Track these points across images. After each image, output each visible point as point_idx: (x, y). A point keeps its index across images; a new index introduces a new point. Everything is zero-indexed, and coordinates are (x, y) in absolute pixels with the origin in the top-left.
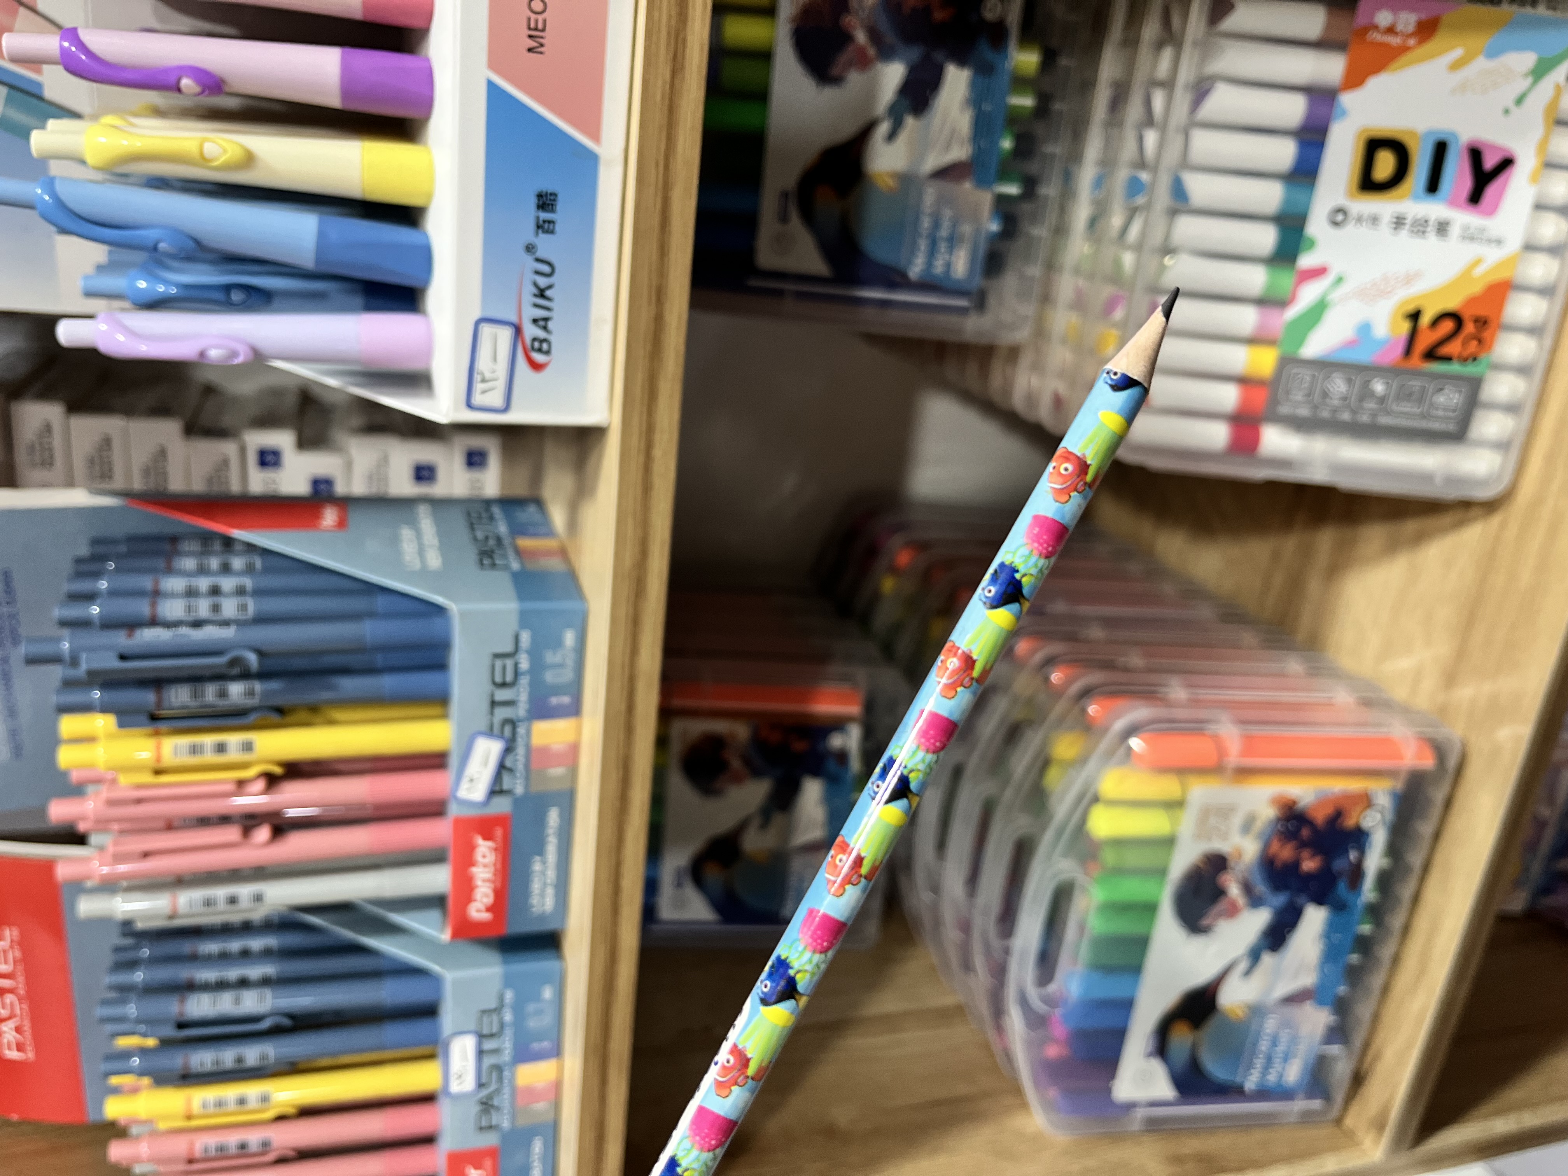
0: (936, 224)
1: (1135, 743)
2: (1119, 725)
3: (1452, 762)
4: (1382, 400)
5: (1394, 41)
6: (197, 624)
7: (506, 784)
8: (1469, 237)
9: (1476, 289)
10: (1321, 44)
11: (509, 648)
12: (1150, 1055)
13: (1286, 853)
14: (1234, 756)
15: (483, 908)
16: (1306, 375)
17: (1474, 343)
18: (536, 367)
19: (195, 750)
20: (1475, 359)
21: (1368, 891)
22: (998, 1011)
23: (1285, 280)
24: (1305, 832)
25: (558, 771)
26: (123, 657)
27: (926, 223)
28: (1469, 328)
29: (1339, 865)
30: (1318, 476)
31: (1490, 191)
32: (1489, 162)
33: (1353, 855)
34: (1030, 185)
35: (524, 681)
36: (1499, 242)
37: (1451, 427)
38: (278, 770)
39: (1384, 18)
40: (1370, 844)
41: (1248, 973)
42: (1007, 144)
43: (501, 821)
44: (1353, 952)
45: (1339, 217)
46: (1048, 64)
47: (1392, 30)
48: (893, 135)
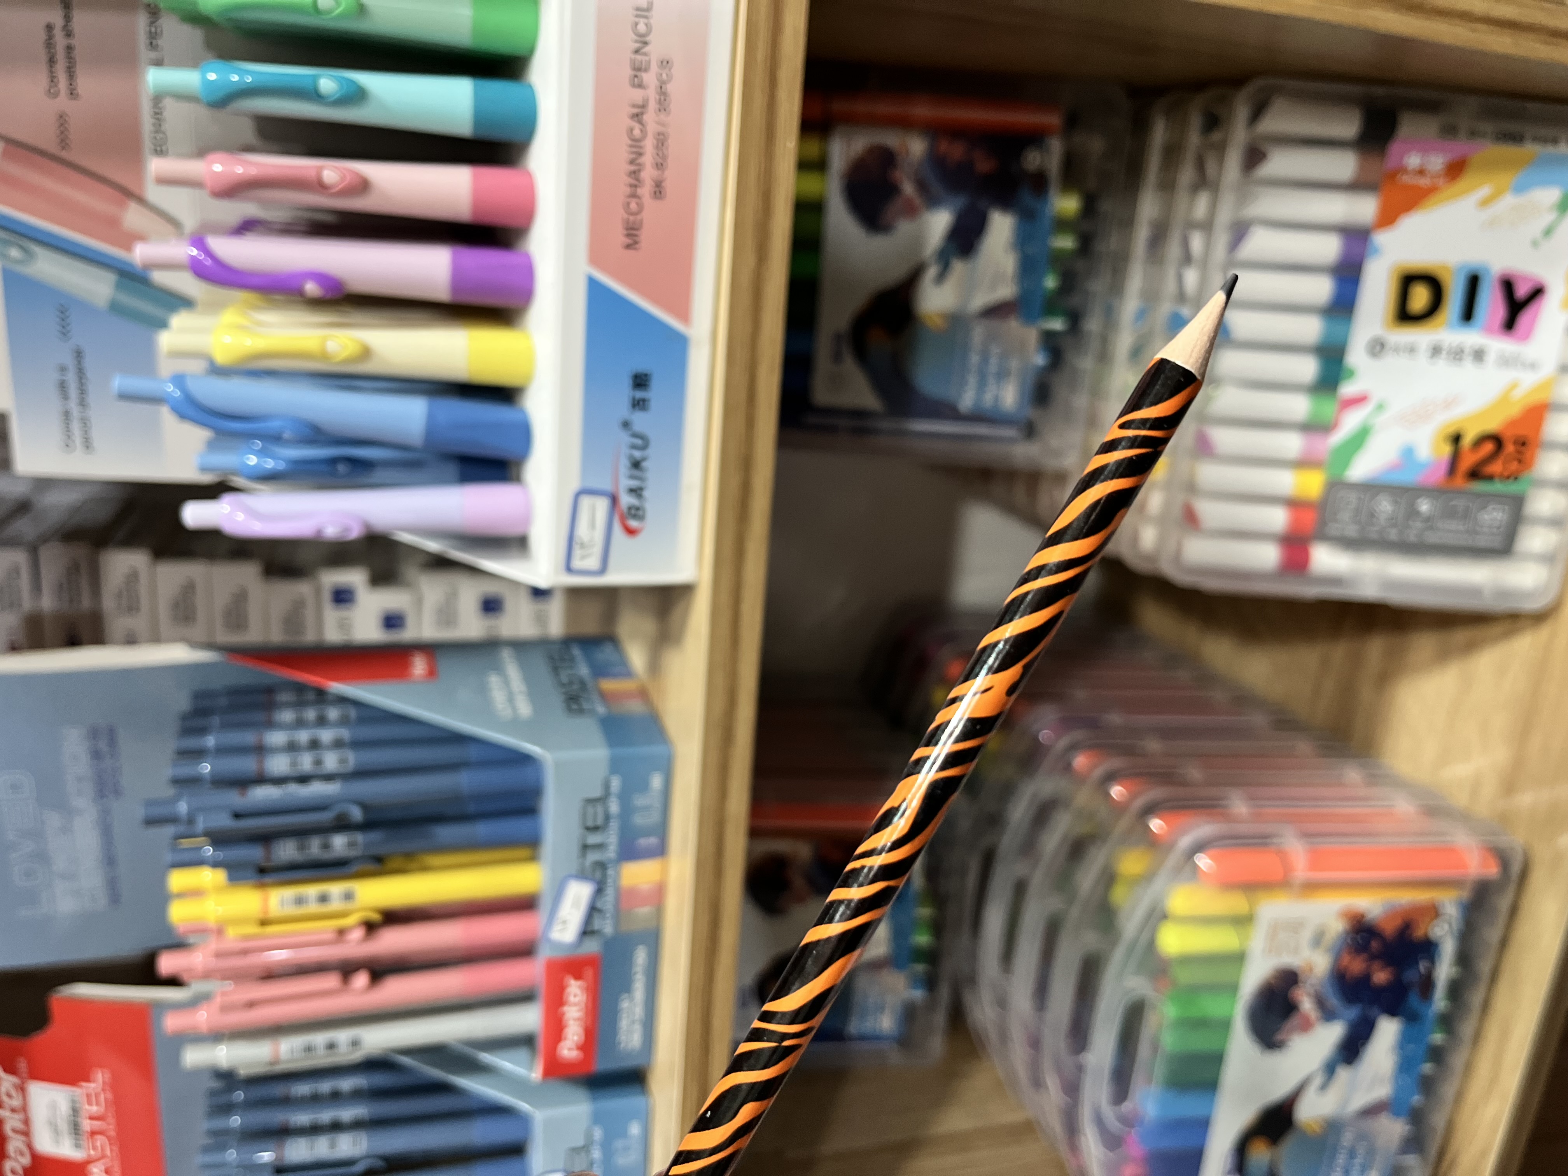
0: (985, 360)
1: (1203, 861)
2: (1185, 842)
3: (1516, 868)
4: (1428, 519)
5: (1424, 182)
6: (303, 779)
7: (597, 924)
8: (1506, 362)
9: (1514, 410)
10: (1353, 187)
11: (597, 793)
13: (1356, 966)
14: (1301, 871)
15: (574, 1046)
16: (1354, 498)
17: (1516, 463)
18: (631, 532)
19: (300, 901)
20: (1516, 478)
21: (1440, 1001)
22: (1072, 1128)
23: (1328, 408)
24: (1375, 944)
25: (644, 911)
26: (237, 816)
27: (974, 358)
28: (1510, 448)
29: (1410, 976)
30: (1369, 592)
31: (1524, 319)
32: (1521, 291)
33: (1422, 966)
34: (1075, 319)
35: (614, 825)
36: (1533, 366)
37: (1496, 542)
38: (376, 917)
39: (1413, 161)
40: (1439, 956)
41: (1324, 1087)
42: (1050, 282)
43: (591, 962)
44: (1426, 1062)
45: (1377, 348)
46: (1090, 208)
47: (1421, 172)
48: (941, 277)
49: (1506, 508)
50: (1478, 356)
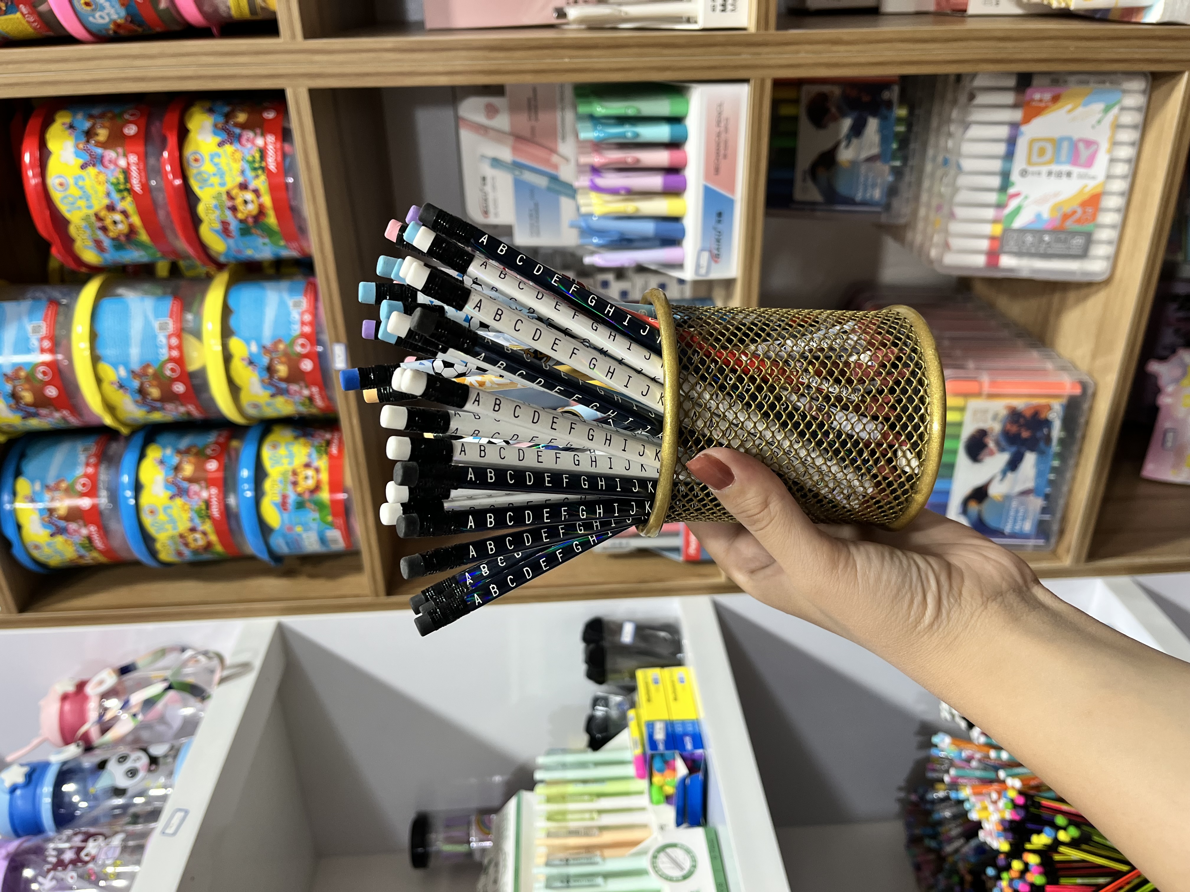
0: (866, 179)
3: (1090, 391)
4: (1048, 243)
5: (1042, 105)
8: (1081, 176)
9: (1086, 197)
10: (1015, 106)
12: (960, 514)
13: (1014, 429)
14: (986, 389)
16: (1015, 235)
18: (716, 262)
21: (1055, 447)
23: (1004, 198)
24: (1022, 421)
27: (862, 179)
29: (1039, 434)
33: (1045, 431)
34: (905, 160)
36: (1094, 178)
37: (1079, 252)
39: (1037, 96)
40: (1053, 427)
41: (1002, 480)
42: (895, 146)
44: (1051, 473)
45: (1024, 173)
46: (911, 112)
47: (1041, 101)
48: (847, 146)
49: (1083, 237)
50: (1069, 174)
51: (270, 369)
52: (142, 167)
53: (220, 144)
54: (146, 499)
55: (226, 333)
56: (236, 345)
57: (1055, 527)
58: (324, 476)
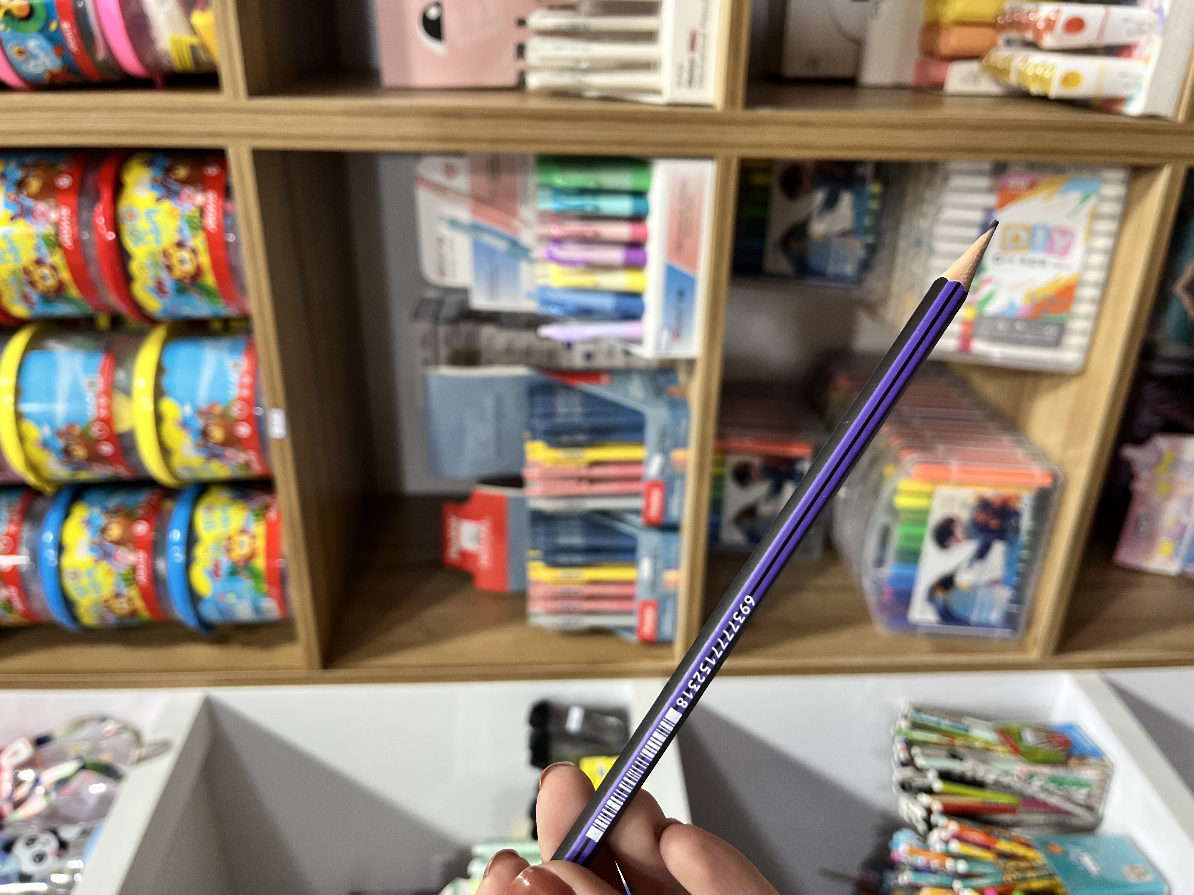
0: (838, 254)
3: (1060, 483)
4: (1021, 331)
5: (1017, 191)
6: (569, 416)
7: (664, 471)
8: (1056, 266)
10: (990, 191)
11: (664, 426)
13: (982, 518)
14: (955, 475)
15: (655, 513)
16: (987, 322)
18: (677, 340)
20: (1062, 313)
21: (1024, 537)
25: (679, 468)
26: (549, 426)
27: (833, 254)
29: (1007, 525)
30: (999, 361)
33: (1013, 521)
34: (879, 238)
35: (670, 436)
36: (1068, 267)
37: (1053, 340)
38: (591, 463)
39: (1012, 182)
40: (1022, 518)
41: (969, 570)
42: (867, 221)
43: (662, 483)
45: (998, 259)
46: (885, 189)
47: (1016, 187)
48: (820, 219)
49: (1056, 327)
50: (1042, 263)
51: (204, 434)
52: (75, 219)
53: (158, 200)
54: (69, 562)
55: (159, 393)
56: (169, 406)
57: (1022, 620)
58: (261, 544)
